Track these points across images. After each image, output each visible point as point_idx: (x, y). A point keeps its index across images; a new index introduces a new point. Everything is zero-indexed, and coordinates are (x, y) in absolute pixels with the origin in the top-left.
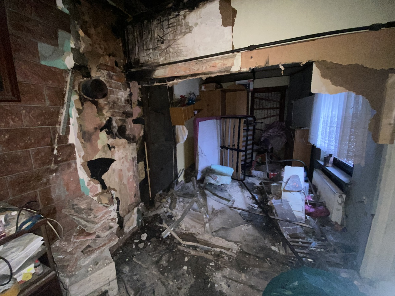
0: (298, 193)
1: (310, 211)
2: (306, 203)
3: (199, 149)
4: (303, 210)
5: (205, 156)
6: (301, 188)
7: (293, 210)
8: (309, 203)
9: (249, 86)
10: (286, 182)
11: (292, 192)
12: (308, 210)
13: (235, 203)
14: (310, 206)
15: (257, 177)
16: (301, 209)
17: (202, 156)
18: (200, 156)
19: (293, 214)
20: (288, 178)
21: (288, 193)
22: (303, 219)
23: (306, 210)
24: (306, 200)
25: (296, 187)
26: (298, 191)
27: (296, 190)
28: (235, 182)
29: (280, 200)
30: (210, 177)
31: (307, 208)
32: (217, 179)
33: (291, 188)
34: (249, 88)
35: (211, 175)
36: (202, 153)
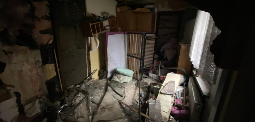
0: (170, 96)
1: (175, 113)
2: (173, 105)
3: (108, 56)
4: (169, 112)
5: (114, 61)
6: (174, 92)
7: (161, 110)
8: (176, 105)
9: (154, 10)
10: (164, 86)
11: (165, 95)
12: (173, 112)
13: (125, 98)
14: (176, 108)
15: (152, 78)
16: (168, 110)
17: (111, 61)
18: (109, 61)
19: (161, 114)
20: (167, 83)
21: (163, 95)
22: (167, 119)
23: (171, 112)
24: (174, 103)
25: (170, 91)
26: (171, 95)
27: (169, 94)
28: (134, 81)
29: (155, 100)
30: (116, 77)
31: (173, 109)
32: (121, 79)
33: (166, 91)
34: (154, 11)
35: (117, 75)
36: (111, 59)
